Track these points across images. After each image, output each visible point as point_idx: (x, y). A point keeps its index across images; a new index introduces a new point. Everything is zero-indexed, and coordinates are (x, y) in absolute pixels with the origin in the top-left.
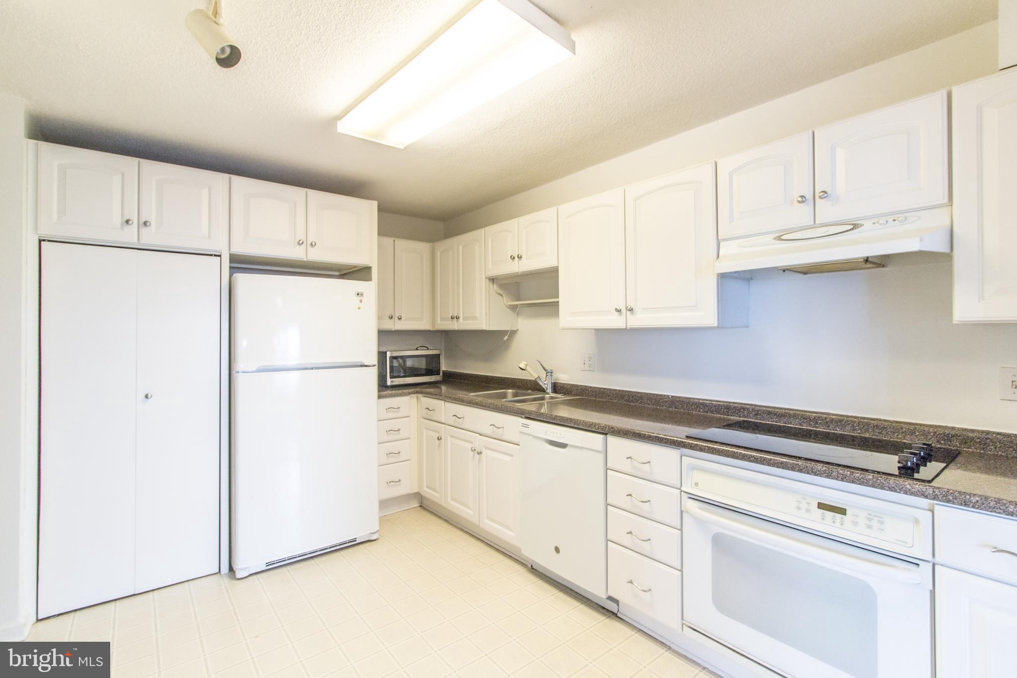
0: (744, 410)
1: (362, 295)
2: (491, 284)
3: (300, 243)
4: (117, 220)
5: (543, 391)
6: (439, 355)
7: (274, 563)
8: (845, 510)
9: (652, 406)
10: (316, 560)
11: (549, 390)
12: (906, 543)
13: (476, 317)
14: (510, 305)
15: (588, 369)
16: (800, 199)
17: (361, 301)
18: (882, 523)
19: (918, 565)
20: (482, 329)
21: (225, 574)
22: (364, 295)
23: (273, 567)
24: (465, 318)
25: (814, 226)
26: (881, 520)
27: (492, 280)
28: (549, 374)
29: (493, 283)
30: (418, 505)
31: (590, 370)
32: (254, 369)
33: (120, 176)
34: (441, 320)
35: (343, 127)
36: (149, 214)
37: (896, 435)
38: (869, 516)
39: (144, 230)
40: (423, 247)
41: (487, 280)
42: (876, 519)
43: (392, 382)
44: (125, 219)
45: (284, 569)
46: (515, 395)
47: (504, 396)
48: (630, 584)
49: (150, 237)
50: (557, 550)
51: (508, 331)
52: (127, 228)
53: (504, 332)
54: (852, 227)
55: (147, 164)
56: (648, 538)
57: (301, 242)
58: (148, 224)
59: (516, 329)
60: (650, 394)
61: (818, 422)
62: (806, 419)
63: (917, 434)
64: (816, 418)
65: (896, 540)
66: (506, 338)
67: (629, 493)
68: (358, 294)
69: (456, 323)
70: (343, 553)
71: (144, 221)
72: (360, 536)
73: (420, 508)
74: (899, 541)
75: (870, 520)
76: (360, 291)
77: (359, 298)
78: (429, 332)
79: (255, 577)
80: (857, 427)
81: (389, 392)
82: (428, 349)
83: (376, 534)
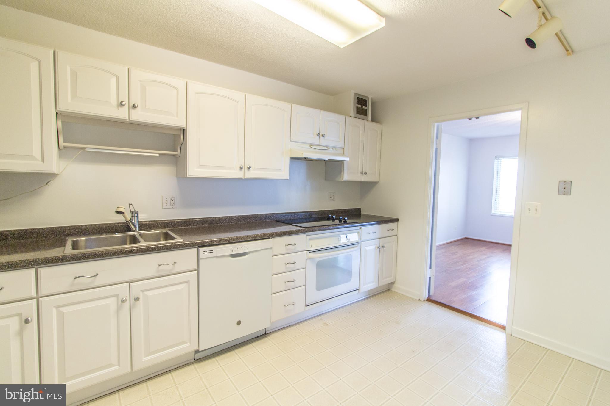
9: (227, 224)
11: (137, 229)
15: (170, 207)
28: (135, 215)
50: (239, 323)
60: (225, 217)
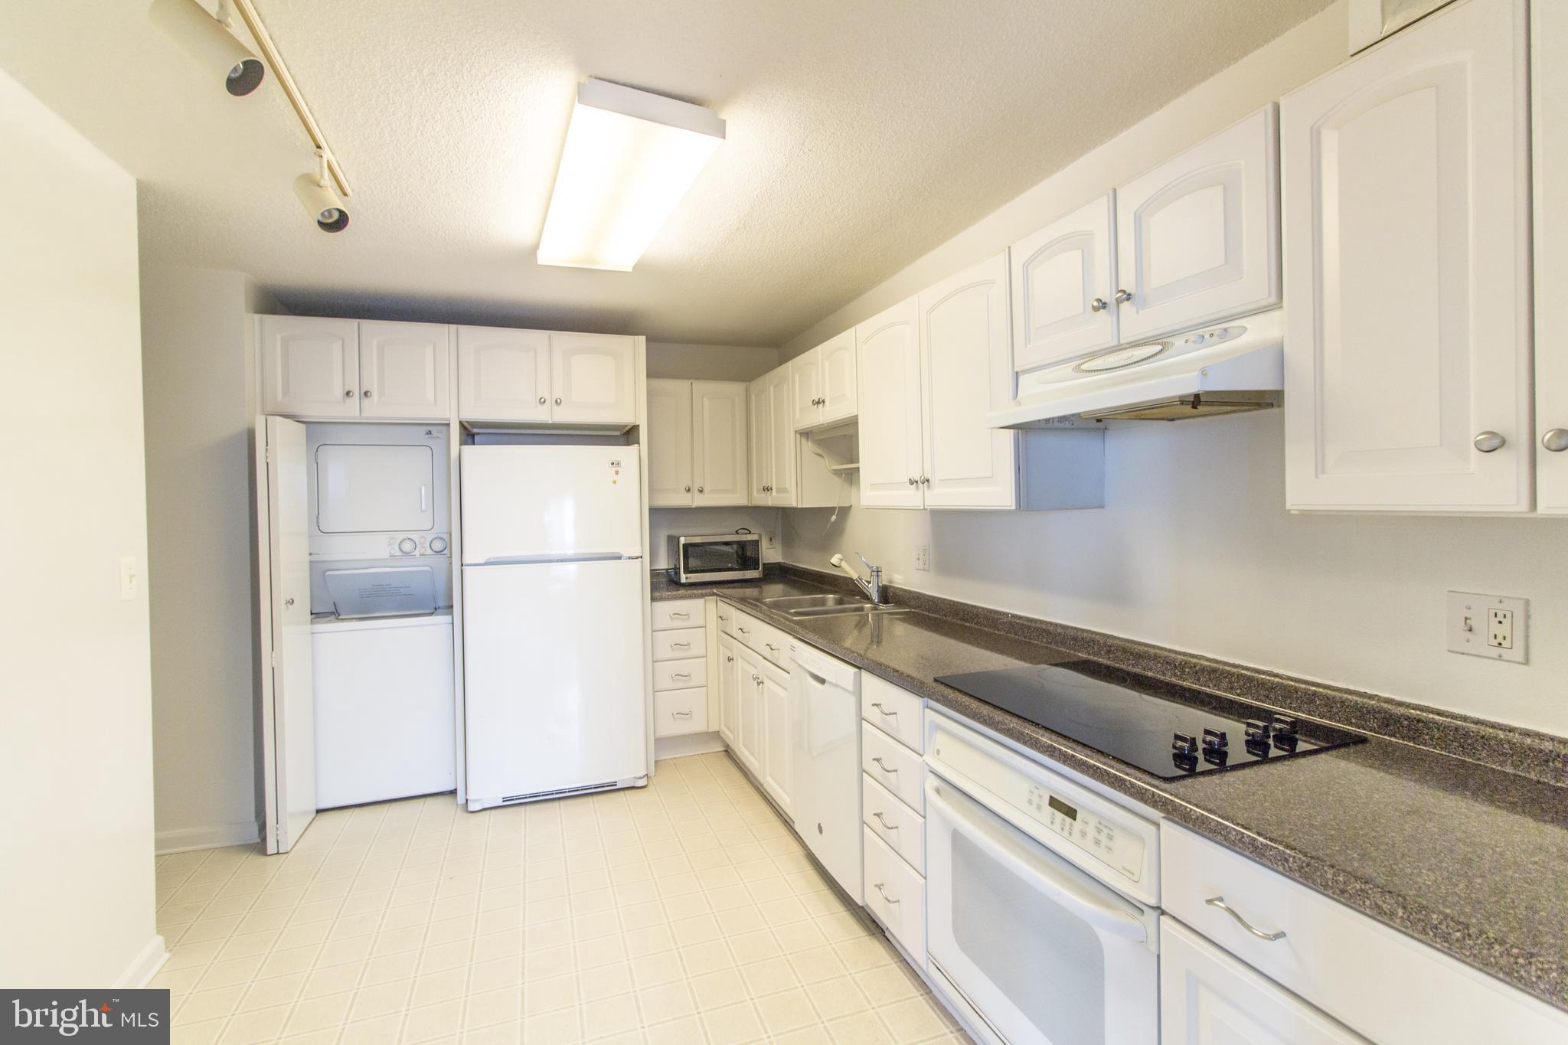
0: (1094, 644)
1: (618, 464)
2: (804, 441)
3: (542, 402)
4: (339, 392)
5: (867, 598)
6: (758, 541)
7: (513, 800)
8: (1076, 811)
9: (989, 629)
10: (562, 803)
11: (875, 597)
12: (1133, 874)
13: (786, 489)
14: (834, 470)
15: (922, 568)
16: (1095, 304)
17: (617, 473)
18: (1110, 837)
19: (1142, 911)
20: (791, 506)
21: (462, 805)
22: (622, 464)
23: (512, 803)
24: (779, 490)
25: (1119, 348)
26: (1111, 833)
27: (806, 434)
28: (875, 574)
29: (808, 439)
30: (722, 749)
31: (924, 570)
32: (483, 562)
33: (341, 342)
34: (757, 493)
35: (544, 257)
36: (372, 384)
37: (1288, 701)
38: (1099, 826)
39: (365, 401)
40: (735, 389)
41: (798, 436)
42: (1106, 831)
43: (687, 578)
44: (347, 390)
45: (523, 808)
46: (840, 602)
47: (823, 602)
48: (877, 889)
49: (374, 409)
50: (820, 830)
51: (836, 507)
52: (348, 400)
53: (830, 510)
54: (1159, 348)
55: (369, 325)
56: (896, 825)
57: (543, 400)
58: (369, 394)
59: (849, 505)
60: (988, 610)
61: (1185, 671)
62: (1170, 664)
63: (1318, 703)
64: (1183, 663)
65: (1123, 867)
66: (834, 518)
67: (877, 757)
68: (613, 464)
69: (770, 497)
70: (596, 798)
71: (365, 390)
72: (623, 779)
73: (724, 753)
74: (1126, 870)
75: (1099, 831)
76: (615, 459)
77: (614, 469)
78: (746, 507)
79: (488, 812)
80: (1236, 684)
81: (682, 592)
82: (750, 533)
83: (642, 780)
